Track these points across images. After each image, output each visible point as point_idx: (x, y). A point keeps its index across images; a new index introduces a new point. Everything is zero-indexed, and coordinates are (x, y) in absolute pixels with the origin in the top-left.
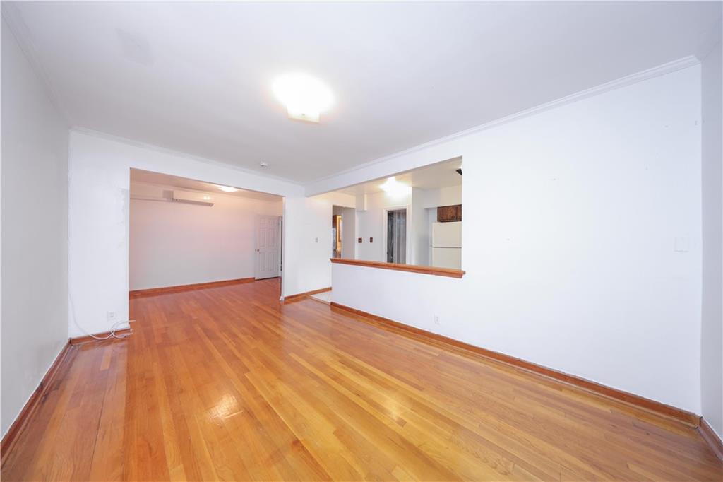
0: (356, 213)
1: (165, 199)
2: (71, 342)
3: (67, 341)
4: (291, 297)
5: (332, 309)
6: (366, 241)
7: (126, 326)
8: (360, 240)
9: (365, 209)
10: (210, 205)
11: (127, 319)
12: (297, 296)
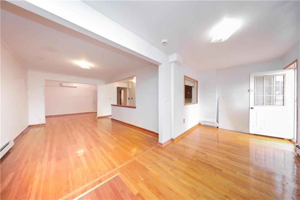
0: (127, 89)
1: (60, 86)
2: (29, 126)
3: (28, 126)
4: (101, 117)
5: (112, 120)
6: (130, 98)
7: (44, 123)
8: (129, 99)
9: (130, 88)
10: (76, 87)
11: (45, 121)
12: (103, 117)
